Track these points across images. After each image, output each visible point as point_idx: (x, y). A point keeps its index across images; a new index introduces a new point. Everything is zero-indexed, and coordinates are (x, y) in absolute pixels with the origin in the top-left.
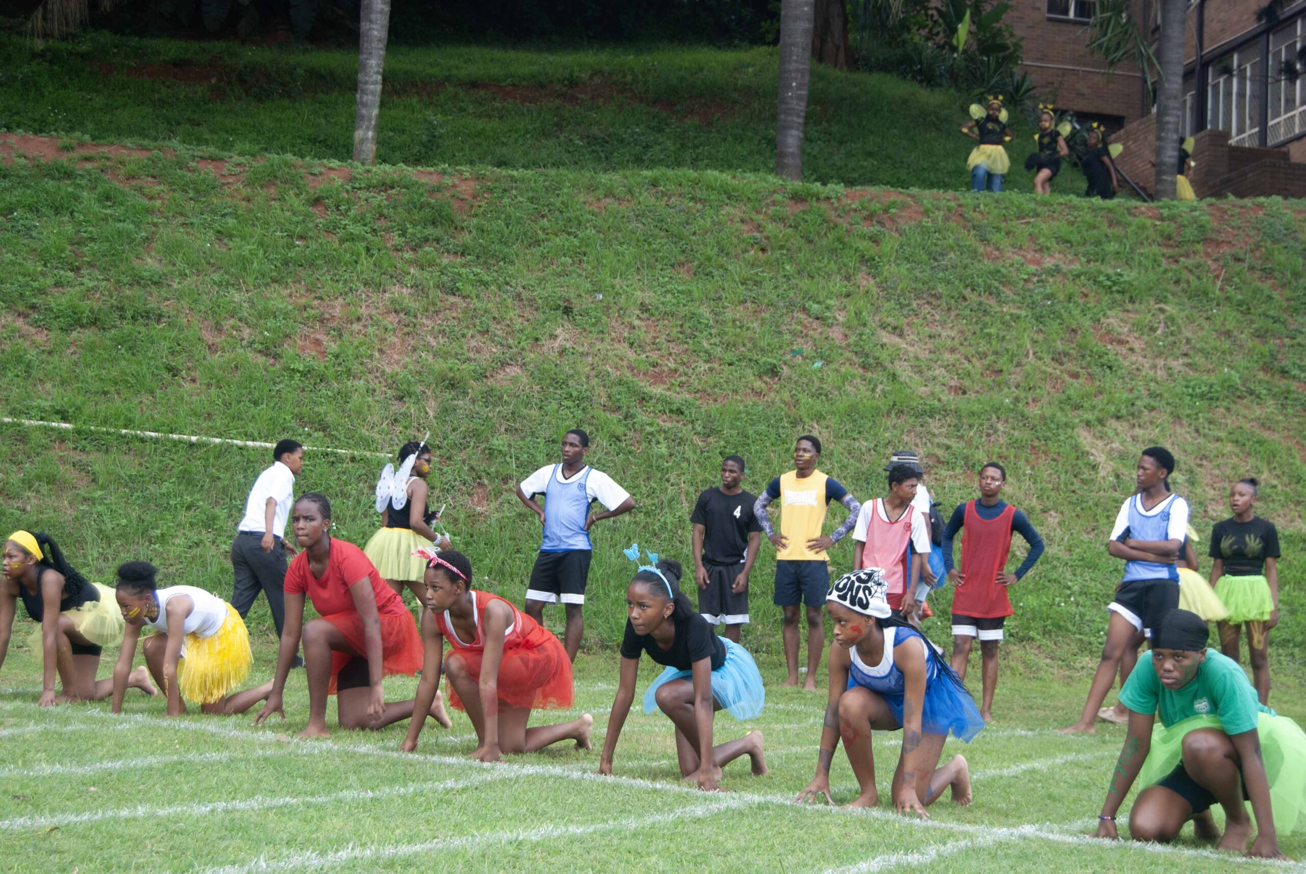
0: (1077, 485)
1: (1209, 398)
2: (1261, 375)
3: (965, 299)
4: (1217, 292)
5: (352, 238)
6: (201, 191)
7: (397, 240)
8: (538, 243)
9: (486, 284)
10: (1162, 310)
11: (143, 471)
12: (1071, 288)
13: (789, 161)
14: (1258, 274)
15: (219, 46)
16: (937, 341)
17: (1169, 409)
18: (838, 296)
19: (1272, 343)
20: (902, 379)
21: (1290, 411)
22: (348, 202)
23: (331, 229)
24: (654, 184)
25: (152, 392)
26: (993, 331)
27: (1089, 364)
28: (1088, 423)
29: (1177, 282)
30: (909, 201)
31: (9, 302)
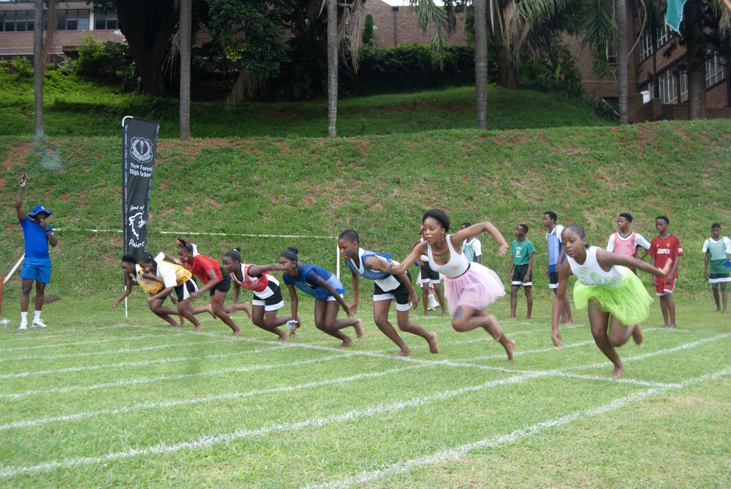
1: (635, 196)
2: (656, 186)
3: (544, 167)
4: (640, 157)
5: (324, 164)
6: (275, 152)
7: (339, 163)
8: (389, 160)
9: (370, 176)
10: (619, 165)
11: (249, 248)
12: (584, 160)
13: (482, 123)
15: (295, 104)
16: (533, 183)
17: (619, 201)
18: (497, 170)
19: (661, 174)
20: (518, 198)
21: (667, 199)
22: (325, 151)
23: (318, 161)
24: (432, 136)
25: (253, 221)
26: (554, 178)
27: (590, 188)
28: (588, 209)
29: (625, 155)
30: (525, 134)
31: (208, 195)
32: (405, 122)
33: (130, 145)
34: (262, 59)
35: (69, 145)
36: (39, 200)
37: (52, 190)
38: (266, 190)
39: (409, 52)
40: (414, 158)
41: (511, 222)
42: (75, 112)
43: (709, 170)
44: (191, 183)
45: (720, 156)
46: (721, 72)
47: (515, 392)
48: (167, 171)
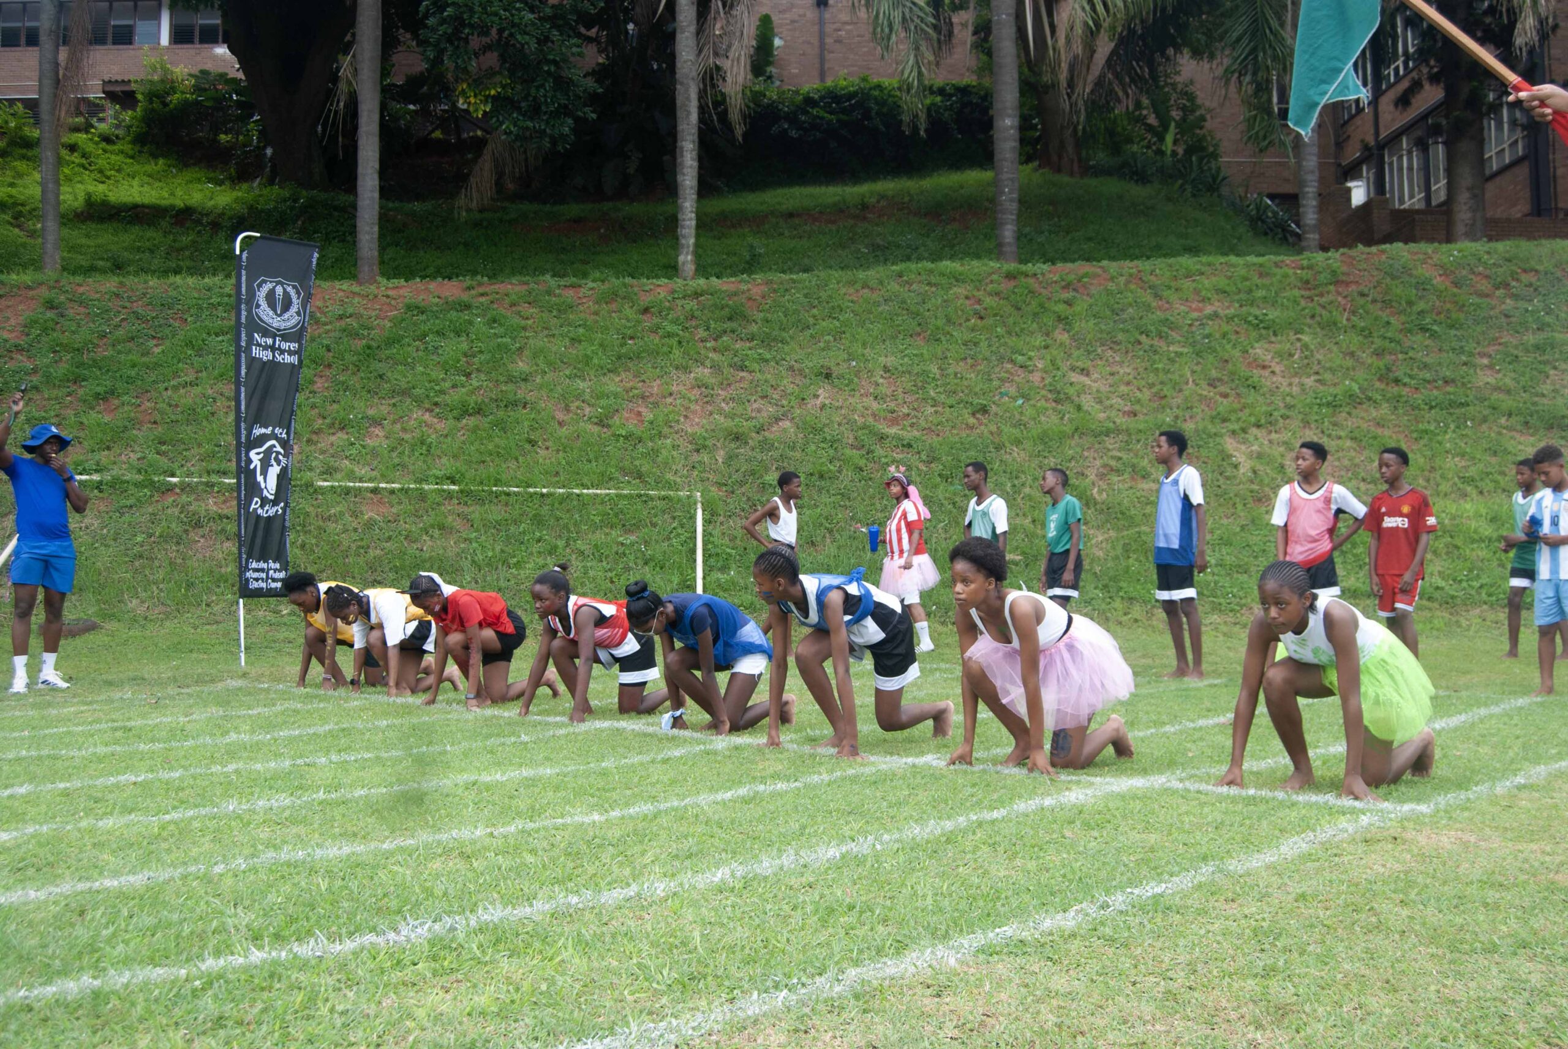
0: (1222, 481)
1: (1334, 405)
2: (1378, 384)
3: (1140, 343)
4: (1345, 322)
5: (669, 335)
6: (564, 309)
7: (702, 333)
8: (808, 327)
9: (767, 361)
10: (1299, 340)
11: (507, 516)
12: (1226, 328)
13: (1007, 249)
14: (1379, 305)
16: (1117, 377)
17: (1300, 417)
18: (1039, 349)
19: (1388, 359)
20: (1085, 408)
21: (1401, 411)
22: (670, 309)
23: (654, 330)
24: (900, 275)
25: (517, 459)
26: (1160, 366)
27: (1237, 387)
28: (1234, 432)
29: (1313, 317)
30: (1099, 271)
31: (418, 401)
32: (844, 247)
33: (252, 294)
34: (535, 111)
35: (117, 295)
36: (53, 413)
37: (81, 392)
38: (544, 393)
39: (851, 96)
40: (862, 324)
41: (1070, 461)
42: (129, 223)
43: (1491, 350)
44: (381, 376)
45: (1513, 319)
46: (1516, 141)
47: (1078, 823)
48: (329, 350)
